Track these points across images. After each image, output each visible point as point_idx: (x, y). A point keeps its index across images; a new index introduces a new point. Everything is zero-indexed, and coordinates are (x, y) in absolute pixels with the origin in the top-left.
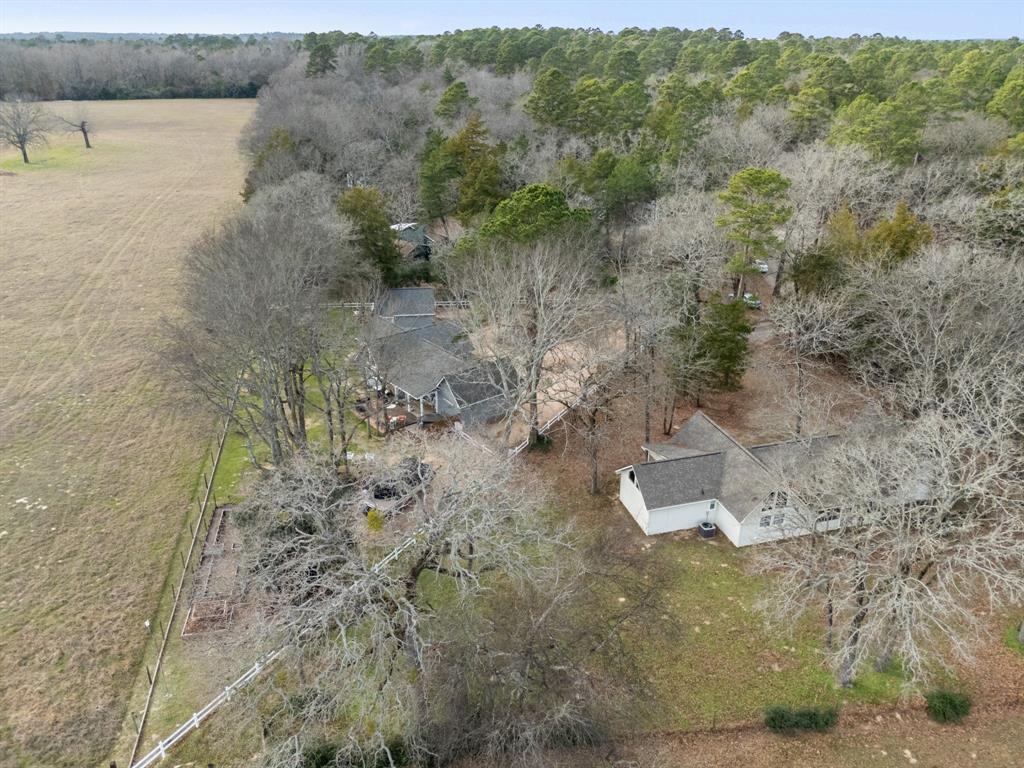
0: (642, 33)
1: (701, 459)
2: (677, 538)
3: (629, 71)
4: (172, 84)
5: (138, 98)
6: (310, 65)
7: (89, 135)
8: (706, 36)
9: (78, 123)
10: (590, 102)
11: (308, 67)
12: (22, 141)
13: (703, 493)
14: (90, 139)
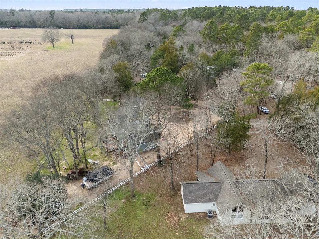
0: (256, 8)
1: (212, 184)
2: (197, 216)
3: (245, 21)
4: (105, 25)
5: (94, 28)
6: (140, 19)
7: (73, 39)
8: (279, 9)
9: (71, 36)
10: (223, 32)
11: (139, 20)
12: (52, 41)
13: (210, 199)
14: (73, 41)
